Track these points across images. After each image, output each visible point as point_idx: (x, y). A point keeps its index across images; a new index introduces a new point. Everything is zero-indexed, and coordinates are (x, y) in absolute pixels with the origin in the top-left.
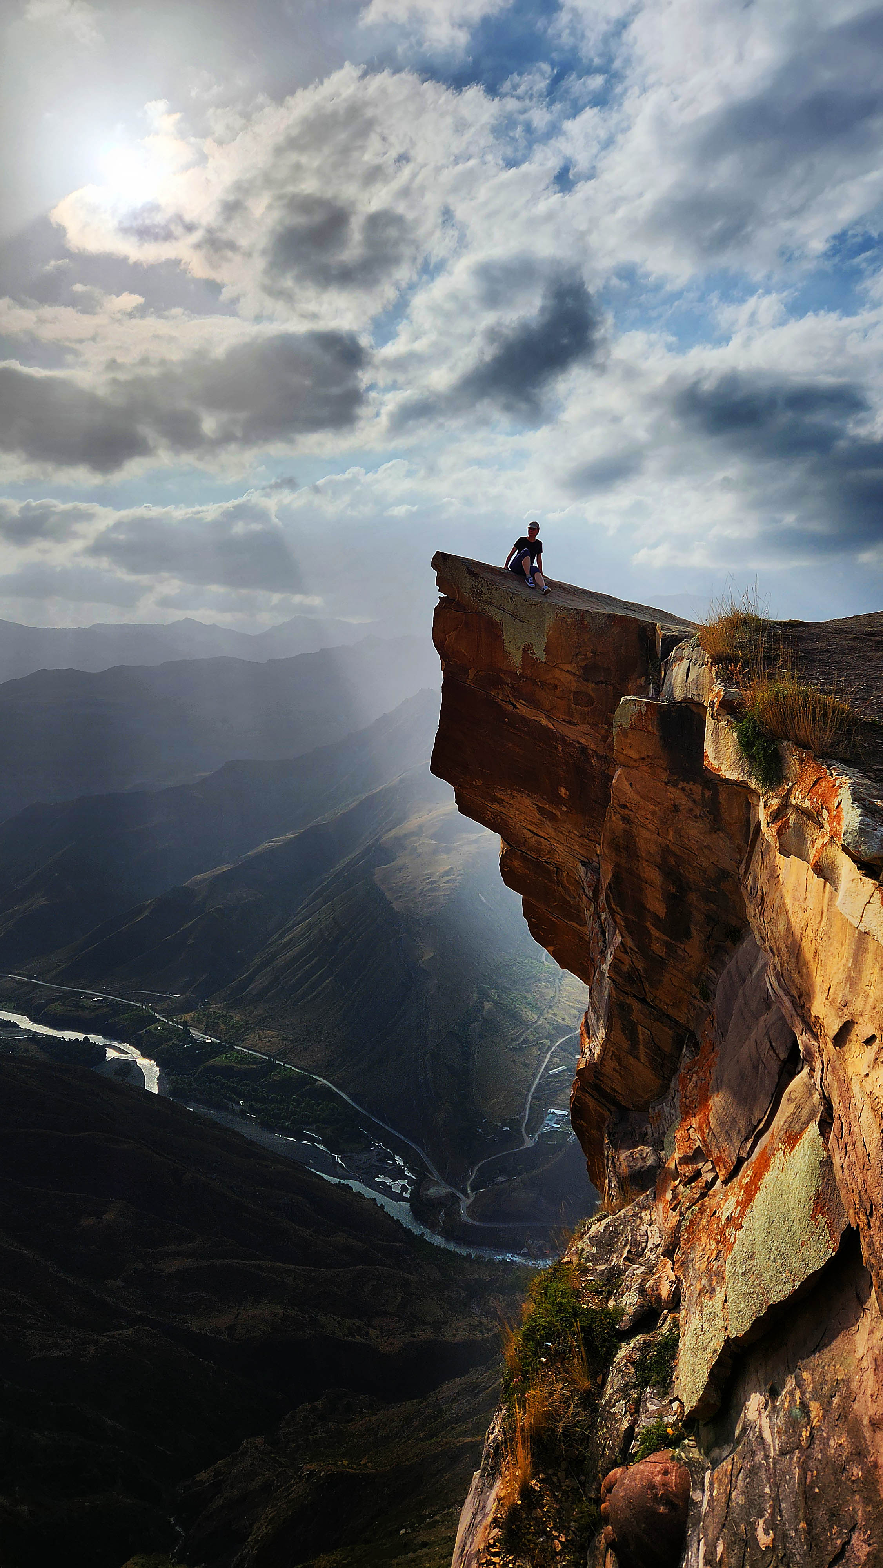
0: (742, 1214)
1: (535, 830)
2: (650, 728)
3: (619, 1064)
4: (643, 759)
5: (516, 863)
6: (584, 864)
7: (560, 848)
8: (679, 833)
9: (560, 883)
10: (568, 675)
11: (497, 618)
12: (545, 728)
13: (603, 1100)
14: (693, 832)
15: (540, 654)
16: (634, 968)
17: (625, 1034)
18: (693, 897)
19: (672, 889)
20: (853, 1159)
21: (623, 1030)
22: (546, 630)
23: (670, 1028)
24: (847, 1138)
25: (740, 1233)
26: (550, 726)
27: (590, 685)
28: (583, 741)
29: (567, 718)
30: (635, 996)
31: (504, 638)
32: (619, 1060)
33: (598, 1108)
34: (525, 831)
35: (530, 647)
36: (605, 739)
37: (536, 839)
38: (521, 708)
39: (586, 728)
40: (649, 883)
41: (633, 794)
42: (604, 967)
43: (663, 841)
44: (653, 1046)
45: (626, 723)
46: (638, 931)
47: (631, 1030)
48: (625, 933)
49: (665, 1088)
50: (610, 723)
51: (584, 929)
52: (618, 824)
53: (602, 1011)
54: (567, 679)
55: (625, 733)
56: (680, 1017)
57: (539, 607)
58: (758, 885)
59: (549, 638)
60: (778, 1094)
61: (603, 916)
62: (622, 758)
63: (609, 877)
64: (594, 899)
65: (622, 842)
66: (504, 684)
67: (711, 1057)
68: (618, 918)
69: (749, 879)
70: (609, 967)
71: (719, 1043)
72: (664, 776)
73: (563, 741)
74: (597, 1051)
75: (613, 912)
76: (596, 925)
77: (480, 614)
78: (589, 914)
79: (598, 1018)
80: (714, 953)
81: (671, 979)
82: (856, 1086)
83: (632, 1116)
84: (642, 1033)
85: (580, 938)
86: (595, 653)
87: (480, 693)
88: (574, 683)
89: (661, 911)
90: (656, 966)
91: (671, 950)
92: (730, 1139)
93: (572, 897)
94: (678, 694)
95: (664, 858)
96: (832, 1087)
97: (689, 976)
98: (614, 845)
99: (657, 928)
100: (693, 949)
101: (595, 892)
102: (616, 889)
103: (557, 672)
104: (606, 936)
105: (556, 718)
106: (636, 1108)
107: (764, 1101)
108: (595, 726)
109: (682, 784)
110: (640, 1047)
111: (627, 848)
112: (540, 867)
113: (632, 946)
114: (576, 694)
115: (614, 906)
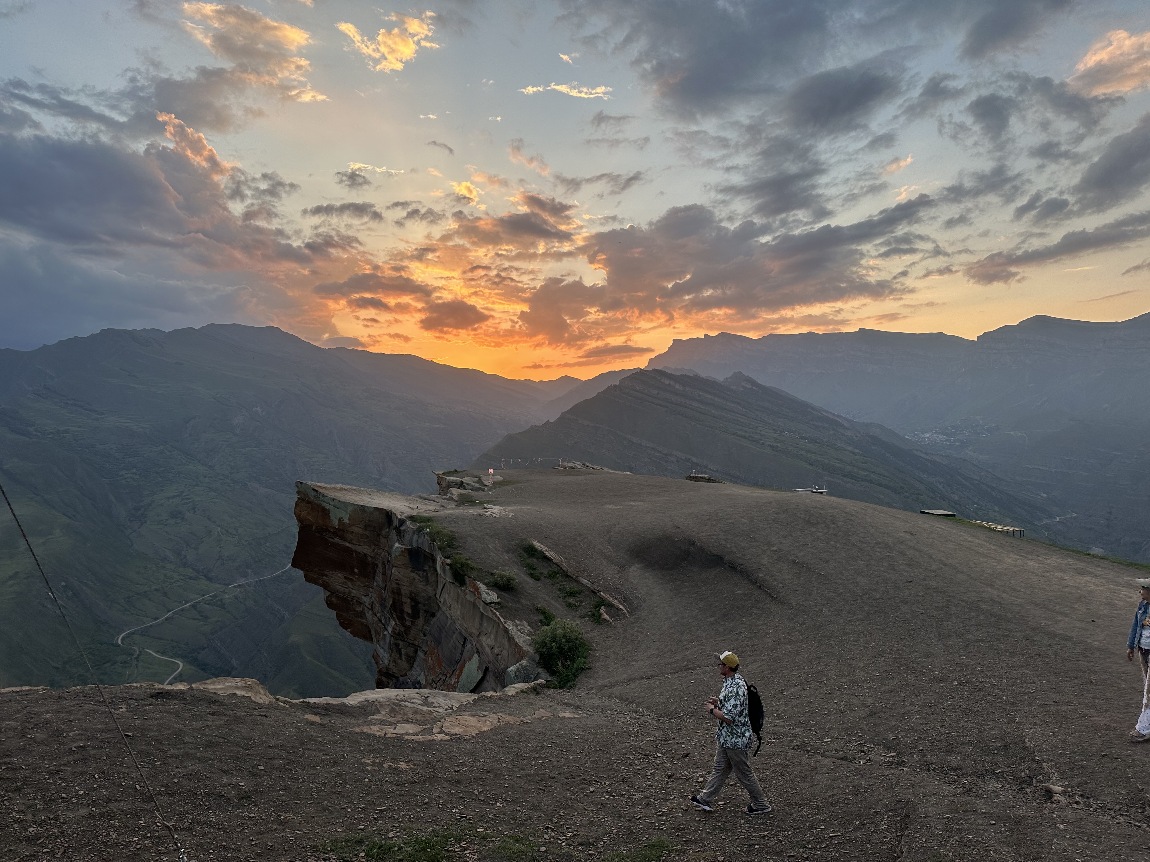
1: (343, 585)
2: (405, 555)
7: (354, 591)
9: (354, 604)
10: (358, 528)
11: (327, 507)
12: (348, 547)
14: (420, 586)
16: (400, 630)
17: (396, 652)
18: (420, 606)
19: (413, 604)
22: (349, 512)
23: (413, 648)
26: (350, 546)
28: (364, 552)
29: (357, 544)
31: (330, 514)
32: (395, 662)
34: (337, 586)
35: (342, 518)
36: (374, 551)
37: (343, 589)
38: (337, 540)
39: (366, 547)
40: (406, 603)
41: (400, 575)
42: (386, 633)
43: (410, 589)
44: (407, 655)
45: (397, 554)
46: (401, 619)
47: (399, 651)
48: (397, 620)
49: (412, 667)
50: (375, 545)
51: (364, 621)
52: (394, 586)
53: (386, 648)
54: (358, 530)
55: (397, 557)
56: (416, 643)
57: (346, 504)
58: (447, 602)
59: (350, 515)
60: (462, 652)
61: (378, 615)
62: (396, 565)
63: (391, 603)
64: (372, 609)
65: (396, 591)
66: (329, 531)
67: (436, 651)
68: (394, 616)
69: (442, 600)
70: (390, 632)
71: (438, 646)
72: (410, 569)
73: (356, 552)
74: (386, 661)
75: (392, 614)
76: (375, 619)
77: (319, 505)
78: (369, 614)
79: (384, 651)
80: (427, 622)
81: (413, 632)
82: (484, 644)
83: (401, 679)
84: (403, 651)
85: (363, 624)
86: (369, 521)
87: (318, 534)
88: (361, 531)
89: (410, 611)
90: (408, 629)
91: (413, 623)
92: (450, 667)
93: (359, 609)
94: (414, 545)
95: (410, 595)
96: (478, 646)
97: (419, 630)
98: (393, 592)
99: (408, 617)
100: (420, 621)
101: (372, 606)
102: (394, 606)
103: (353, 527)
104: (383, 622)
105: (353, 544)
106: (402, 676)
107: (458, 655)
108: (369, 546)
109: (416, 572)
110: (403, 656)
111: (397, 593)
112: (344, 599)
113: (399, 624)
114: (362, 535)
115: (392, 612)
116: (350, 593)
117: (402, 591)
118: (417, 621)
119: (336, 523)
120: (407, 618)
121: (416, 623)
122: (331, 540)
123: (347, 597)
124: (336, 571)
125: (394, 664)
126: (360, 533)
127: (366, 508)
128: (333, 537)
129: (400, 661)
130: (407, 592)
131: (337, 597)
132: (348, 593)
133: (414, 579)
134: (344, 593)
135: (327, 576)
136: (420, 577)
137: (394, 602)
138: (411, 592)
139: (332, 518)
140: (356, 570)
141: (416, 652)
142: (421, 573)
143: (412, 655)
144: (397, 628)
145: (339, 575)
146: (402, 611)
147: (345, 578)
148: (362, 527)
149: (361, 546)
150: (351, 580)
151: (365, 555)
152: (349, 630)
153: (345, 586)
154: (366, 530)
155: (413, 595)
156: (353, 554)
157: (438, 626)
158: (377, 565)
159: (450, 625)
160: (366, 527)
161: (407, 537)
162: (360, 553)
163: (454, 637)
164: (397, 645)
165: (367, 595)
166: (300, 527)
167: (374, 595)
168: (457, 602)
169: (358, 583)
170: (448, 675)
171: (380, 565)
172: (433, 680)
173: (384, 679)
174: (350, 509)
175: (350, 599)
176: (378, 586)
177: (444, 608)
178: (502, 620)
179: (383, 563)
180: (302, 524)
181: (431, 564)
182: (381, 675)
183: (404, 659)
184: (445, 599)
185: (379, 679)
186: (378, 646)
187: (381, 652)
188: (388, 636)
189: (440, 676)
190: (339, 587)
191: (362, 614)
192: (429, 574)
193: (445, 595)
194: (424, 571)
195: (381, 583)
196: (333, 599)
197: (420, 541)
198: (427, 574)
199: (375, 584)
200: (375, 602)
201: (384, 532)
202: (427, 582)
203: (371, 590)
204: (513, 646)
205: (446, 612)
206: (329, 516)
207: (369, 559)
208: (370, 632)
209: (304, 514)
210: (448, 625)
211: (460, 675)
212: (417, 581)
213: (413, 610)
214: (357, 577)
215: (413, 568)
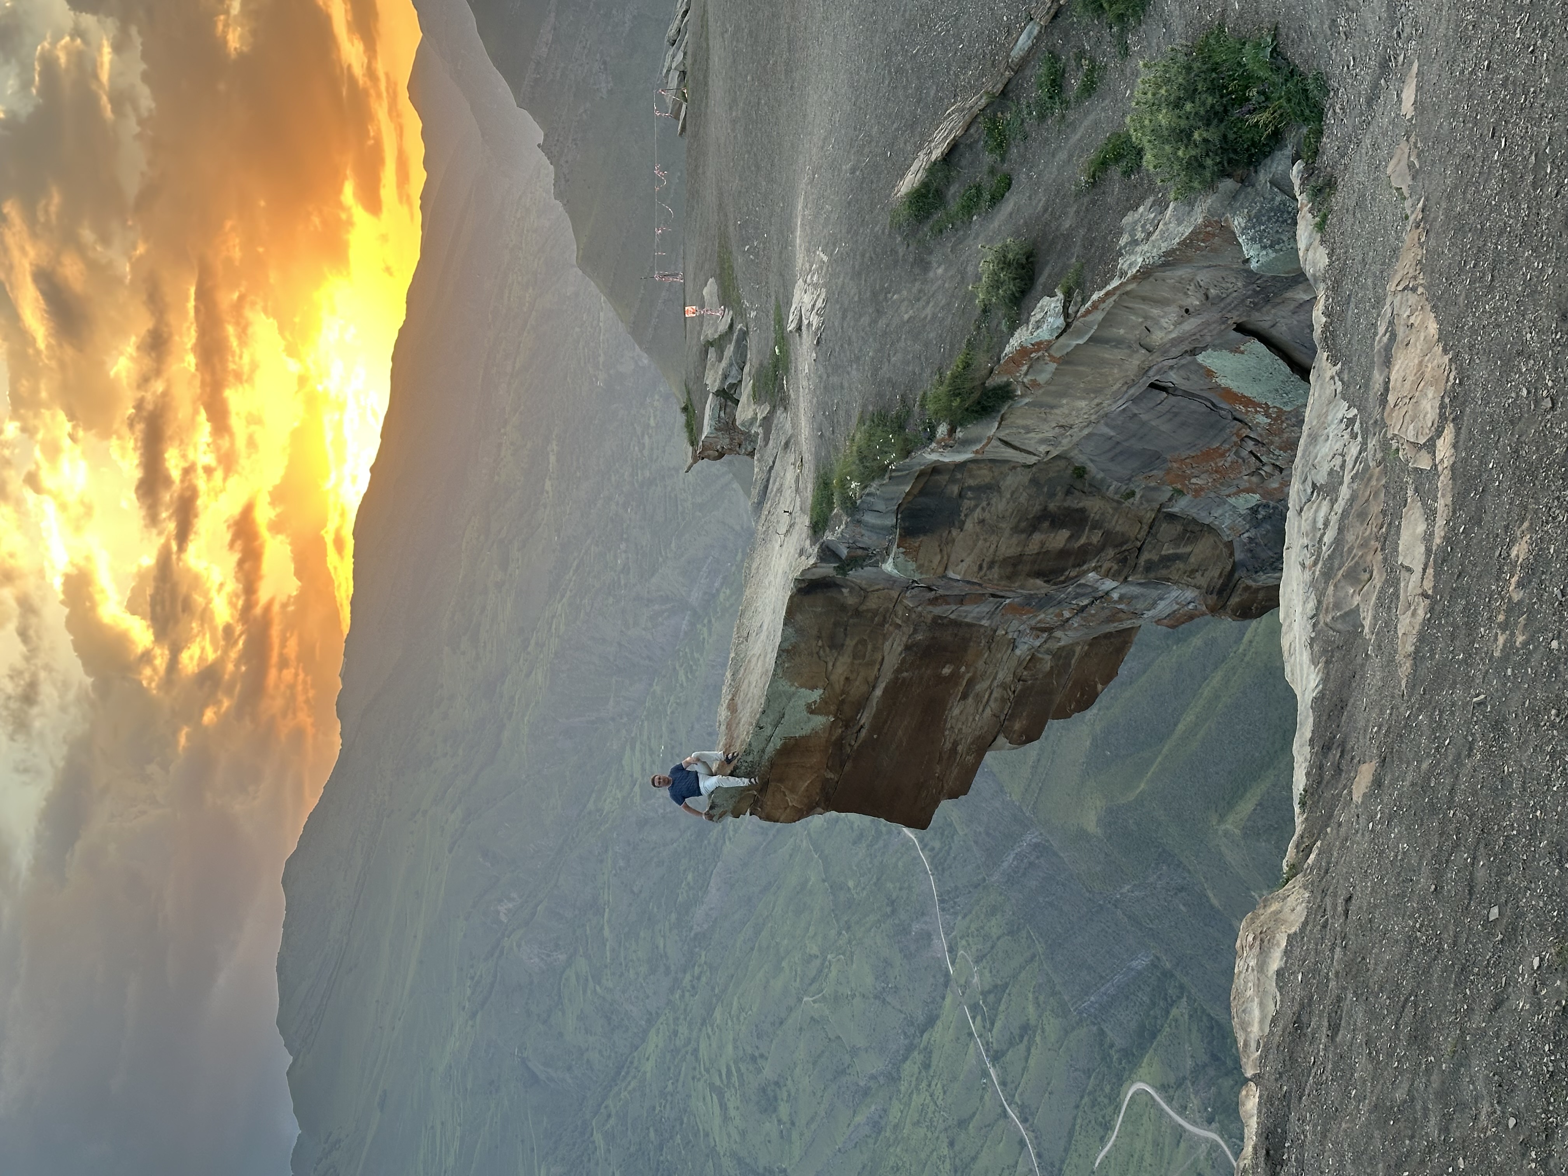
0: (1262, 406)
1: (984, 704)
2: (917, 545)
4: (941, 551)
5: (1019, 726)
7: (1000, 676)
8: (1002, 519)
9: (1034, 678)
10: (837, 666)
11: (779, 744)
12: (885, 691)
14: (1001, 507)
16: (1113, 559)
17: (1171, 567)
18: (1052, 506)
19: (1046, 524)
21: (1168, 567)
22: (794, 689)
23: (1160, 525)
25: (1270, 404)
26: (883, 686)
27: (847, 643)
28: (899, 649)
29: (877, 667)
30: (1138, 558)
31: (798, 736)
32: (1192, 573)
33: (1238, 592)
34: (985, 716)
35: (809, 706)
36: (898, 627)
37: (992, 704)
38: (865, 718)
39: (888, 644)
40: (1043, 544)
41: (968, 560)
42: (1115, 596)
43: (1007, 532)
44: (1178, 540)
45: (912, 566)
46: (1082, 556)
47: (1168, 560)
48: (1085, 567)
49: (1210, 529)
50: (884, 621)
51: (1078, 649)
52: (995, 572)
53: (1154, 593)
54: (841, 667)
55: (920, 567)
56: (1150, 515)
57: (771, 698)
58: (1050, 434)
59: (801, 686)
60: (1189, 395)
61: (1067, 614)
62: (940, 570)
63: (1039, 582)
64: (1050, 630)
65: (1009, 569)
66: (841, 738)
67: (1175, 465)
68: (1073, 574)
69: (1043, 449)
70: (1115, 584)
71: (1165, 461)
72: (955, 532)
73: (898, 671)
74: (1190, 594)
75: (1068, 579)
76: (1076, 622)
77: (772, 764)
78: (1064, 638)
79: (1161, 599)
80: (1096, 489)
81: (1119, 525)
82: (1173, 335)
83: (1239, 555)
84: (1168, 550)
85: (1087, 654)
86: (819, 637)
87: (848, 767)
88: (845, 659)
89: (1065, 534)
90: (1110, 539)
91: (1096, 526)
92: (1223, 429)
93: (1047, 662)
94: (891, 521)
95: (1022, 531)
96: (1175, 351)
97: (1115, 509)
98: (1010, 578)
99: (1079, 537)
100: (1094, 505)
101: (1043, 630)
102: (1047, 575)
103: (833, 678)
104: (1086, 602)
105: (877, 678)
106: (1232, 554)
107: (1194, 406)
108: (885, 638)
109: (962, 517)
110: (1179, 551)
111: (1015, 565)
112: (1020, 701)
113: (1096, 560)
114: (855, 657)
115: (1062, 578)
116: (1004, 686)
117: (1011, 552)
118: (1092, 515)
119: (820, 721)
120: (1083, 541)
121: (1097, 518)
122: (864, 732)
123: (1014, 692)
124: (946, 721)
125: (1198, 575)
126: (849, 660)
127: (786, 645)
128: (857, 728)
129: (1192, 559)
130: (1014, 540)
131: (1012, 717)
132: (1005, 689)
133: (982, 522)
134: (1003, 700)
135: (955, 744)
136: (976, 506)
137: (1038, 574)
138: (1016, 530)
139: (806, 730)
140: (946, 671)
141: (1172, 517)
142: (967, 503)
143: (1179, 528)
144: (1106, 565)
145: (956, 712)
146: (1063, 553)
147: (964, 697)
148: (836, 655)
149: (883, 659)
150: (971, 683)
151: (907, 648)
152: (1099, 687)
153: (986, 696)
154: (843, 645)
155: (1023, 524)
156: (904, 679)
157: (1112, 459)
158: (936, 619)
159: (1113, 428)
160: (835, 645)
161: (868, 539)
162: (904, 660)
163: (1144, 417)
164: (1150, 567)
165: (1013, 644)
166: (827, 809)
167: (1015, 623)
168: (1052, 407)
169: (980, 664)
170: (1245, 432)
171: (938, 610)
172: (1252, 474)
173: (1235, 600)
174: (784, 685)
175: (1019, 686)
176: (991, 615)
177: (1065, 443)
178: (1115, 283)
179: (934, 601)
180: (818, 805)
181: (943, 478)
182: (1224, 607)
183: (1188, 549)
184: (1043, 441)
185: (1234, 612)
186: (1148, 614)
187: (1163, 607)
188: (1124, 590)
189: (1245, 453)
190: (988, 711)
191: (1062, 656)
192: (971, 482)
193: (1031, 441)
194: (961, 495)
195: (984, 608)
196: (1017, 726)
197: (881, 506)
198: (970, 488)
199: (985, 623)
200: (1033, 623)
201: (851, 601)
202: (992, 488)
203: (1001, 632)
204: (1190, 252)
205: (1075, 439)
206: (803, 738)
207: (919, 637)
208: (1108, 636)
209: (792, 800)
210: (1112, 433)
211: (1248, 402)
212: (987, 515)
213: (1062, 526)
214: (963, 669)
215: (952, 524)
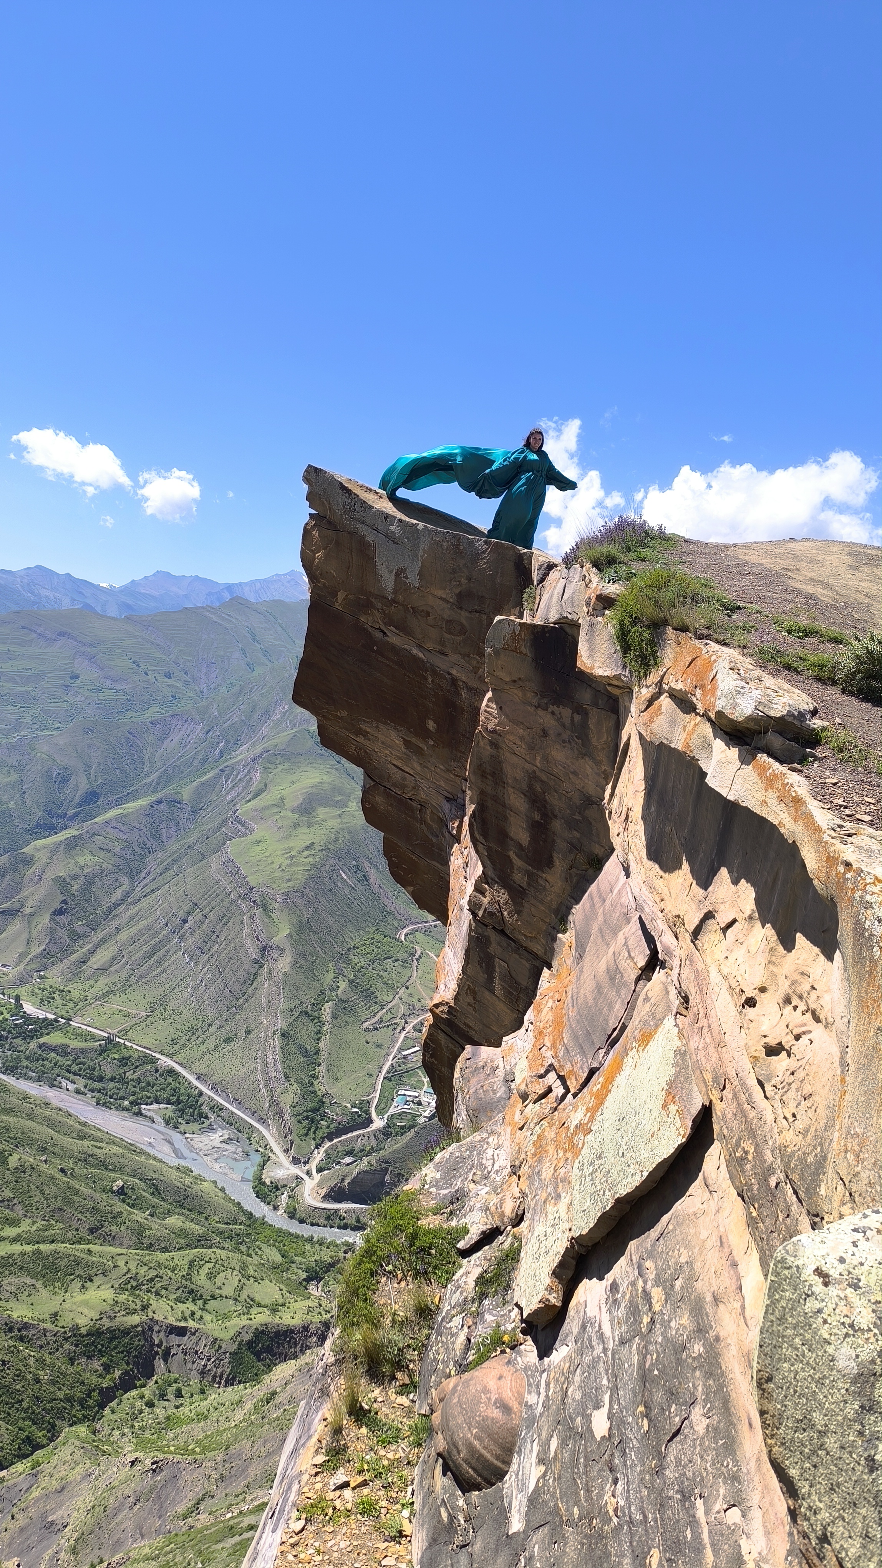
0: (592, 1119)
1: (400, 765)
2: (523, 649)
3: (474, 998)
4: (515, 681)
5: (379, 799)
6: (448, 799)
7: (424, 784)
8: (546, 758)
9: (423, 821)
10: (441, 603)
11: (369, 538)
12: (415, 658)
13: (456, 1037)
14: (559, 758)
15: (413, 578)
17: (481, 967)
18: (557, 825)
19: (537, 817)
20: (708, 1040)
21: (480, 964)
22: (421, 554)
23: (528, 960)
24: (703, 1022)
25: (590, 1137)
26: (421, 655)
27: (464, 614)
28: (454, 672)
29: (438, 648)
30: (494, 928)
31: (377, 560)
32: (474, 993)
33: (450, 1045)
34: (390, 766)
35: (403, 571)
37: (401, 774)
38: (392, 636)
40: (515, 811)
41: (502, 718)
43: (529, 766)
44: (509, 980)
45: (499, 643)
46: (501, 860)
47: (487, 964)
48: (486, 859)
51: (445, 868)
53: (460, 946)
54: (440, 606)
55: (497, 655)
57: (414, 529)
58: (624, 804)
59: (424, 562)
60: (635, 1002)
66: (375, 609)
67: (568, 979)
68: (481, 847)
69: (615, 803)
71: (576, 966)
72: (534, 698)
73: (434, 672)
75: (476, 841)
76: (459, 862)
77: (352, 534)
78: (451, 852)
79: (454, 954)
82: (714, 977)
84: (499, 966)
86: (472, 582)
87: (349, 618)
88: (446, 611)
89: (525, 839)
91: (532, 879)
92: (583, 1053)
95: (530, 786)
98: (481, 771)
99: (520, 858)
100: (555, 878)
103: (429, 598)
104: (468, 871)
105: (428, 647)
106: (487, 1042)
107: (619, 1009)
109: (552, 708)
110: (497, 980)
111: (493, 774)
112: (403, 804)
113: (493, 876)
114: (449, 622)
115: (477, 835)
116: (416, 788)
117: (508, 769)
118: (544, 875)
119: (388, 582)
120: (517, 862)
121: (541, 881)
122: (379, 635)
123: (411, 799)
124: (385, 723)
125: (470, 1000)
126: (446, 616)
128: (383, 628)
129: (487, 995)
130: (519, 774)
131: (387, 795)
132: (414, 788)
133: (545, 733)
134: (403, 787)
135: (365, 734)
136: (564, 726)
138: (533, 777)
139: (382, 570)
140: (431, 725)
141: (536, 975)
142: (566, 712)
143: (523, 984)
144: (487, 889)
145: (393, 734)
146: (503, 836)
147: (407, 744)
148: (451, 600)
149: (445, 655)
150: (419, 752)
151: (454, 681)
152: (411, 889)
153: (407, 769)
154: (461, 608)
155: (538, 787)
156: (426, 679)
159: (620, 892)
160: (460, 599)
161: (544, 600)
162: (441, 677)
164: (484, 943)
166: (312, 596)
169: (435, 761)
170: (573, 1086)
174: (426, 543)
175: (415, 805)
178: (823, 817)
180: (316, 584)
183: (498, 991)
184: (619, 801)
187: (449, 955)
188: (465, 911)
190: (393, 770)
192: (593, 721)
193: (622, 783)
194: (577, 706)
198: (586, 719)
202: (582, 748)
206: (375, 565)
209: (320, 557)
210: (615, 892)
211: (601, 1098)
212: (552, 739)
213: (534, 839)
214: (431, 743)
215: (543, 697)
